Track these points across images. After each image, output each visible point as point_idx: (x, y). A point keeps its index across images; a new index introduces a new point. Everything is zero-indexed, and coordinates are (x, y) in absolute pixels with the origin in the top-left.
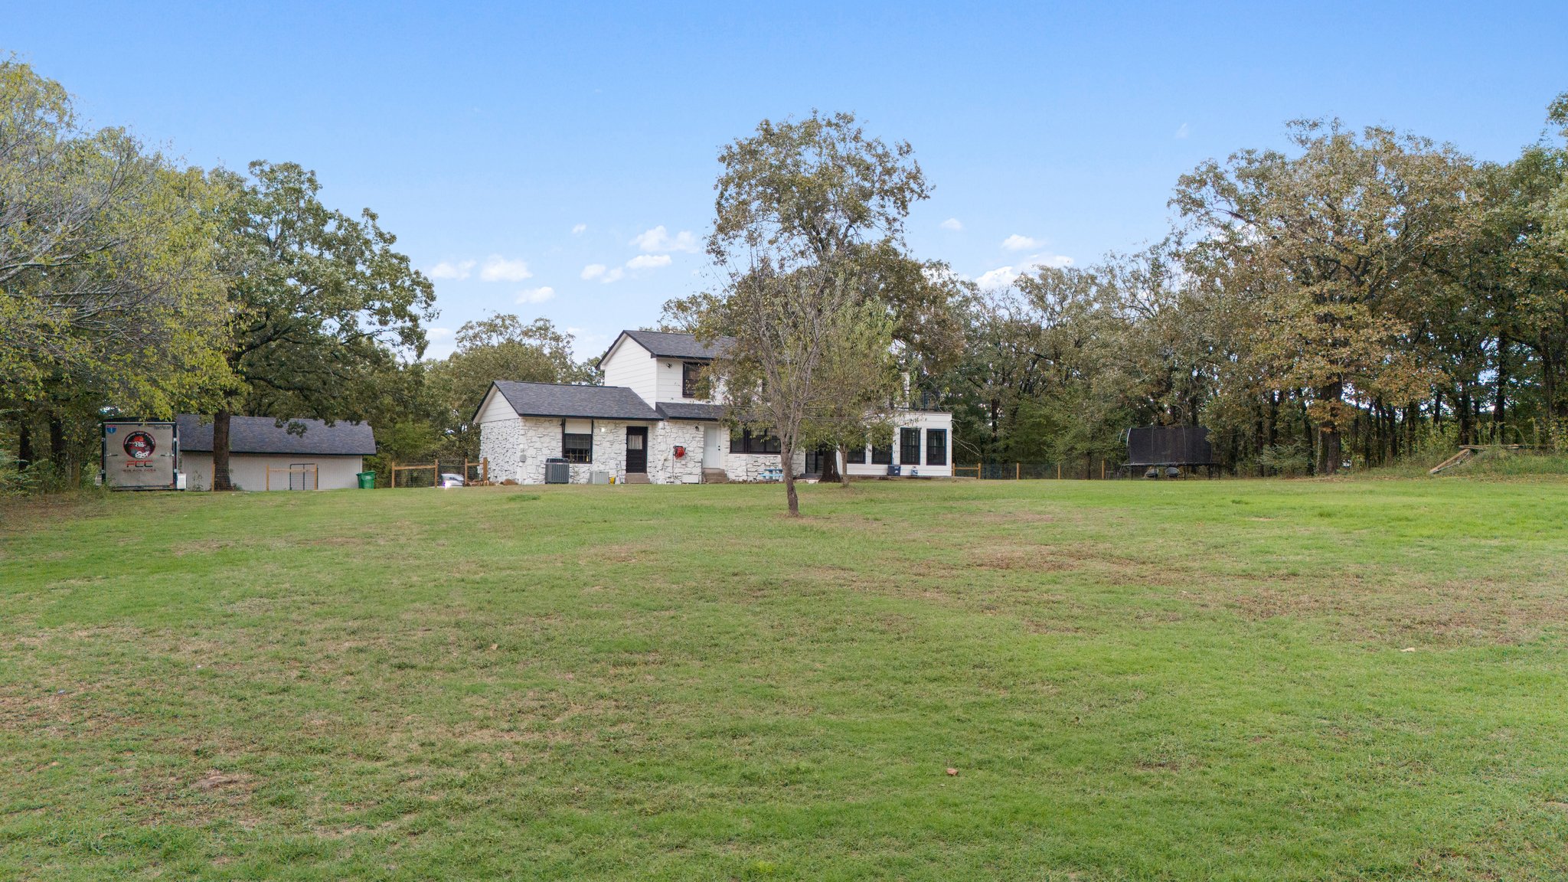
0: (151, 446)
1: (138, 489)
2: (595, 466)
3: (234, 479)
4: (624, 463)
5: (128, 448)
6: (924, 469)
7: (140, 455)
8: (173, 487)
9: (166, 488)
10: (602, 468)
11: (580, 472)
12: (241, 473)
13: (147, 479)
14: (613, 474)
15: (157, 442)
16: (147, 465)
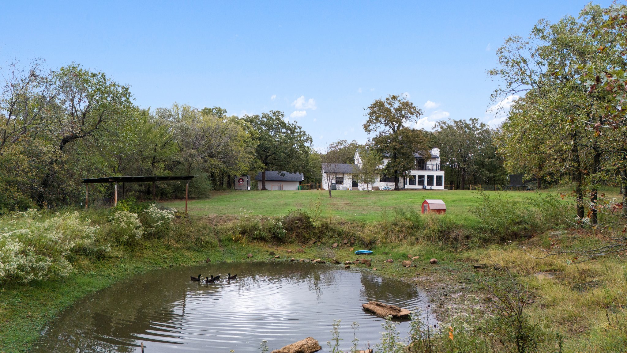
0: (243, 181)
1: (241, 190)
2: (344, 185)
3: (267, 187)
4: (352, 185)
5: (239, 181)
6: (434, 187)
7: (241, 183)
8: (247, 190)
9: (246, 190)
10: (346, 186)
11: (340, 187)
12: (268, 186)
13: (243, 188)
14: (348, 187)
15: (244, 180)
16: (242, 185)
